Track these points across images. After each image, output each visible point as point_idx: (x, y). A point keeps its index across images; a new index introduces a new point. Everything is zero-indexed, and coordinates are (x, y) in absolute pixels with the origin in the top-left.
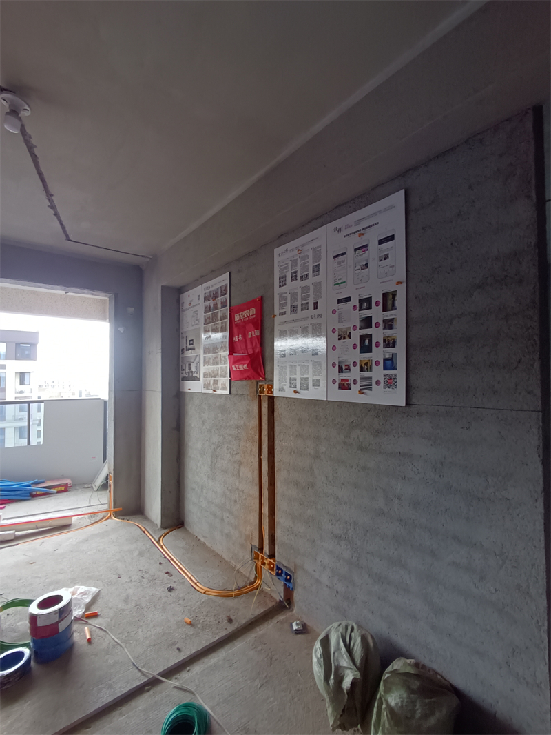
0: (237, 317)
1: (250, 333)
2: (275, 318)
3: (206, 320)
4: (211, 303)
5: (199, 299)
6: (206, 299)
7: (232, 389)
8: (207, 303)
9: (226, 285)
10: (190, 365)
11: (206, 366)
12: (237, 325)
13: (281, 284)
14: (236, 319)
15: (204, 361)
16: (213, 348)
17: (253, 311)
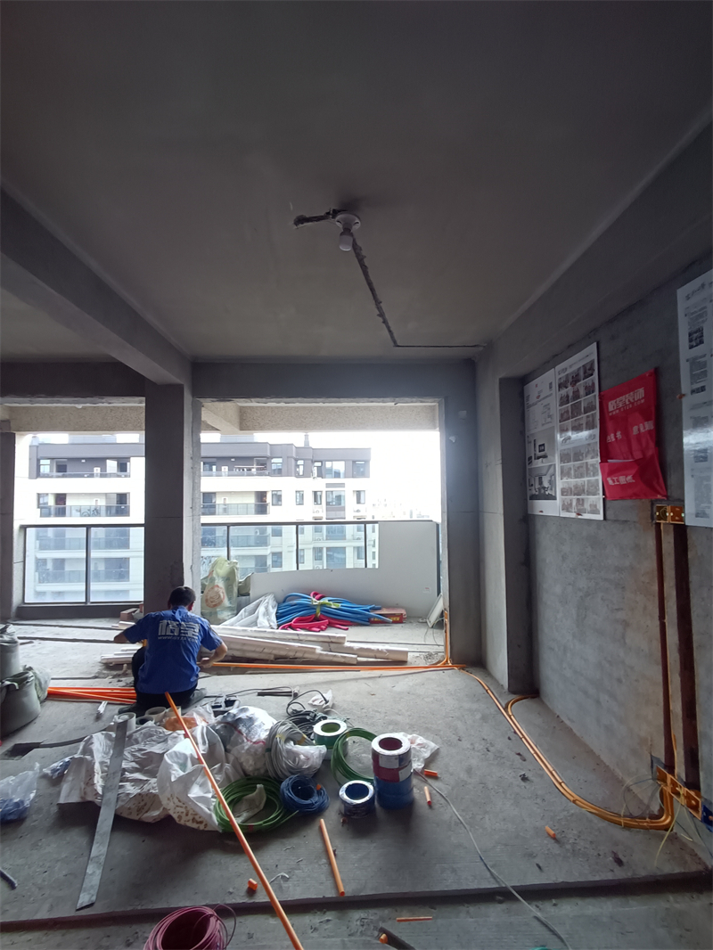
0: (611, 406)
1: (635, 428)
2: (684, 400)
3: (562, 415)
4: (570, 390)
5: (551, 387)
6: (560, 386)
7: (608, 513)
8: (564, 391)
9: (592, 362)
10: (540, 478)
11: (565, 480)
12: (612, 418)
13: (694, 343)
14: (611, 409)
15: (562, 472)
16: (575, 454)
17: (640, 393)
